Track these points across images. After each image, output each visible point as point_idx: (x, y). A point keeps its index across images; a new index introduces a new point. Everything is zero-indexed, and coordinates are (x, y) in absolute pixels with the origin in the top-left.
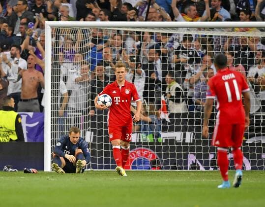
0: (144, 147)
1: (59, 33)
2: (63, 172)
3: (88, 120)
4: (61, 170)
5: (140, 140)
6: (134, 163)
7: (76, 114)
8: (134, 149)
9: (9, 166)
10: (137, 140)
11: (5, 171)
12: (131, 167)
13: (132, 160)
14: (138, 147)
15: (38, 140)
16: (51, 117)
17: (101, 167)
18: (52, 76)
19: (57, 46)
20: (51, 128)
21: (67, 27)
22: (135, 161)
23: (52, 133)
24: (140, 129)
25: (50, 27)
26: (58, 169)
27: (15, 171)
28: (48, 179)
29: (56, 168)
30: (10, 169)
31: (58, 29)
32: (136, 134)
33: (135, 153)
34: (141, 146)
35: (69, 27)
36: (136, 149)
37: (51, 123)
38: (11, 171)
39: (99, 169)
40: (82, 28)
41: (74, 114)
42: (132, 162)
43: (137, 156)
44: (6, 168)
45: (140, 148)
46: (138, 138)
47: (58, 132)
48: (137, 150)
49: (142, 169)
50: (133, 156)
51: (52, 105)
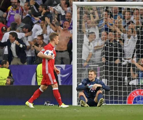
0: (141, 88)
1: (82, 10)
2: (88, 106)
3: (103, 70)
4: (87, 105)
5: (139, 83)
6: (135, 99)
7: (94, 65)
8: (135, 90)
9: (48, 102)
10: (137, 83)
11: (45, 105)
12: (133, 102)
13: (133, 97)
14: (137, 88)
15: (68, 84)
16: (77, 68)
17: (112, 102)
18: (78, 40)
19: (81, 19)
20: (77, 75)
21: (88, 6)
22: (136, 98)
23: (78, 79)
24: (139, 76)
25: (76, 6)
26: (85, 104)
27: (52, 105)
28: (75, 111)
29: (83, 104)
30: (49, 104)
31: (81, 7)
32: (136, 79)
33: (135, 93)
34: (140, 88)
35: (90, 6)
36: (136, 89)
37: (77, 72)
38: (49, 105)
39: (110, 103)
40: (99, 7)
41: (93, 65)
42: (134, 99)
43: (137, 95)
44: (46, 103)
45: (139, 89)
46: (138, 82)
47: (82, 78)
48: (137, 91)
49: (140, 103)
50: (134, 95)
51: (77, 60)
